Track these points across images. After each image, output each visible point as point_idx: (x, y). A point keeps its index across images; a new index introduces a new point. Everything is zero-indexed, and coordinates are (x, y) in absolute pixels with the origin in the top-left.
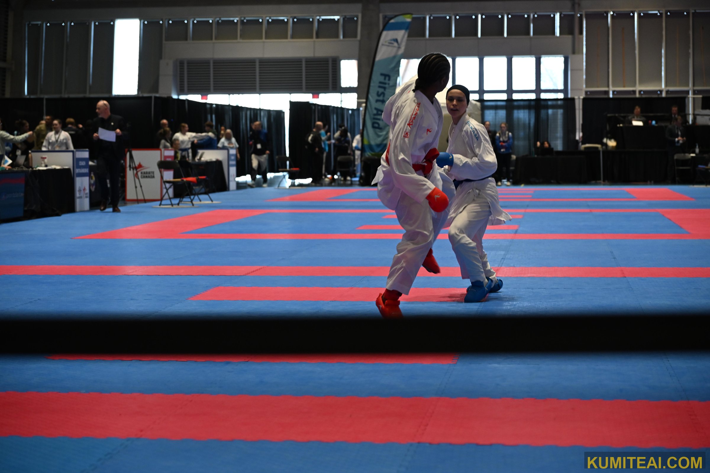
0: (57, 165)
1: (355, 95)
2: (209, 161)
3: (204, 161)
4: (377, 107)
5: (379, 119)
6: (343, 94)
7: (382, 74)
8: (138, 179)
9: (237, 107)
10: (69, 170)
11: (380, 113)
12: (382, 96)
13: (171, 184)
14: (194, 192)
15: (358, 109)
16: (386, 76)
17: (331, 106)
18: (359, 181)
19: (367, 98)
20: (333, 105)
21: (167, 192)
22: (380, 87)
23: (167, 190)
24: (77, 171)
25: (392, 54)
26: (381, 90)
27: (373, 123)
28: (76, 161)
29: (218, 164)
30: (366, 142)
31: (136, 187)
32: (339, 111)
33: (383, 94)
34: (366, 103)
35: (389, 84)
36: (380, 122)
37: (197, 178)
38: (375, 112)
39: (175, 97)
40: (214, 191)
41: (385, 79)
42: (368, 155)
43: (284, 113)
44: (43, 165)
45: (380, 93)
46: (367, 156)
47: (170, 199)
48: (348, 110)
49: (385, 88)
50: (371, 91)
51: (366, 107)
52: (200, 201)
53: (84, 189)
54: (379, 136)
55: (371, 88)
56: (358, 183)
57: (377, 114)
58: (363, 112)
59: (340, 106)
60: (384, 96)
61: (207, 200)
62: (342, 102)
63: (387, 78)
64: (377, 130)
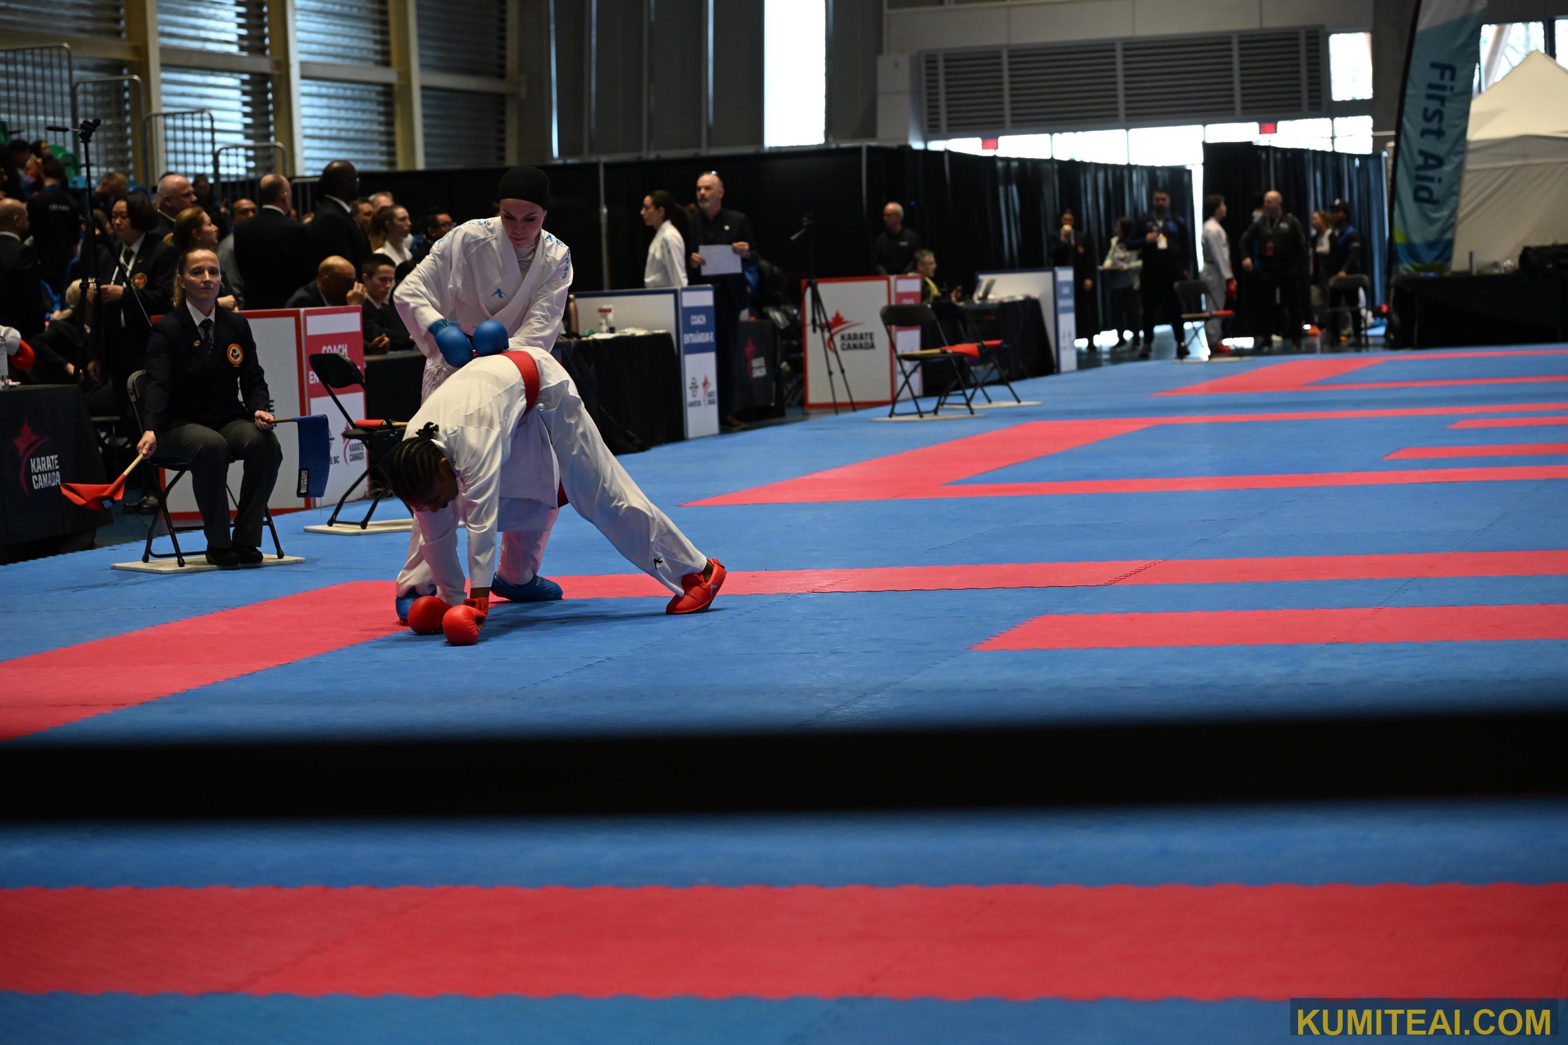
0: (637, 327)
1: (1366, 122)
2: (1006, 300)
3: (996, 302)
4: (1426, 149)
5: (1431, 179)
6: (1337, 120)
8: (836, 352)
9: (1072, 163)
10: (666, 336)
11: (1431, 162)
12: (1437, 119)
13: (917, 363)
14: (972, 380)
15: (1376, 156)
17: (1307, 151)
18: (1386, 336)
19: (1399, 127)
20: (1311, 148)
21: (907, 382)
22: (1430, 97)
23: (907, 378)
24: (688, 339)
25: (1459, 13)
26: (1433, 105)
27: (1416, 190)
28: (683, 315)
29: (1031, 306)
30: (1399, 239)
31: (830, 373)
32: (1328, 161)
33: (1439, 113)
34: (1397, 139)
36: (1434, 186)
37: (980, 344)
38: (1420, 160)
39: (917, 145)
40: (1021, 376)
42: (1407, 270)
43: (1190, 172)
44: (605, 328)
45: (1430, 113)
46: (1404, 273)
47: (915, 398)
48: (1352, 157)
49: (1442, 100)
50: (1408, 108)
51: (1397, 149)
52: (990, 401)
53: (705, 384)
54: (1432, 222)
55: (1408, 100)
56: (1382, 341)
57: (1426, 166)
58: (1390, 162)
59: (1329, 149)
60: (1441, 120)
61: (1005, 398)
62: (1336, 140)
64: (1428, 206)
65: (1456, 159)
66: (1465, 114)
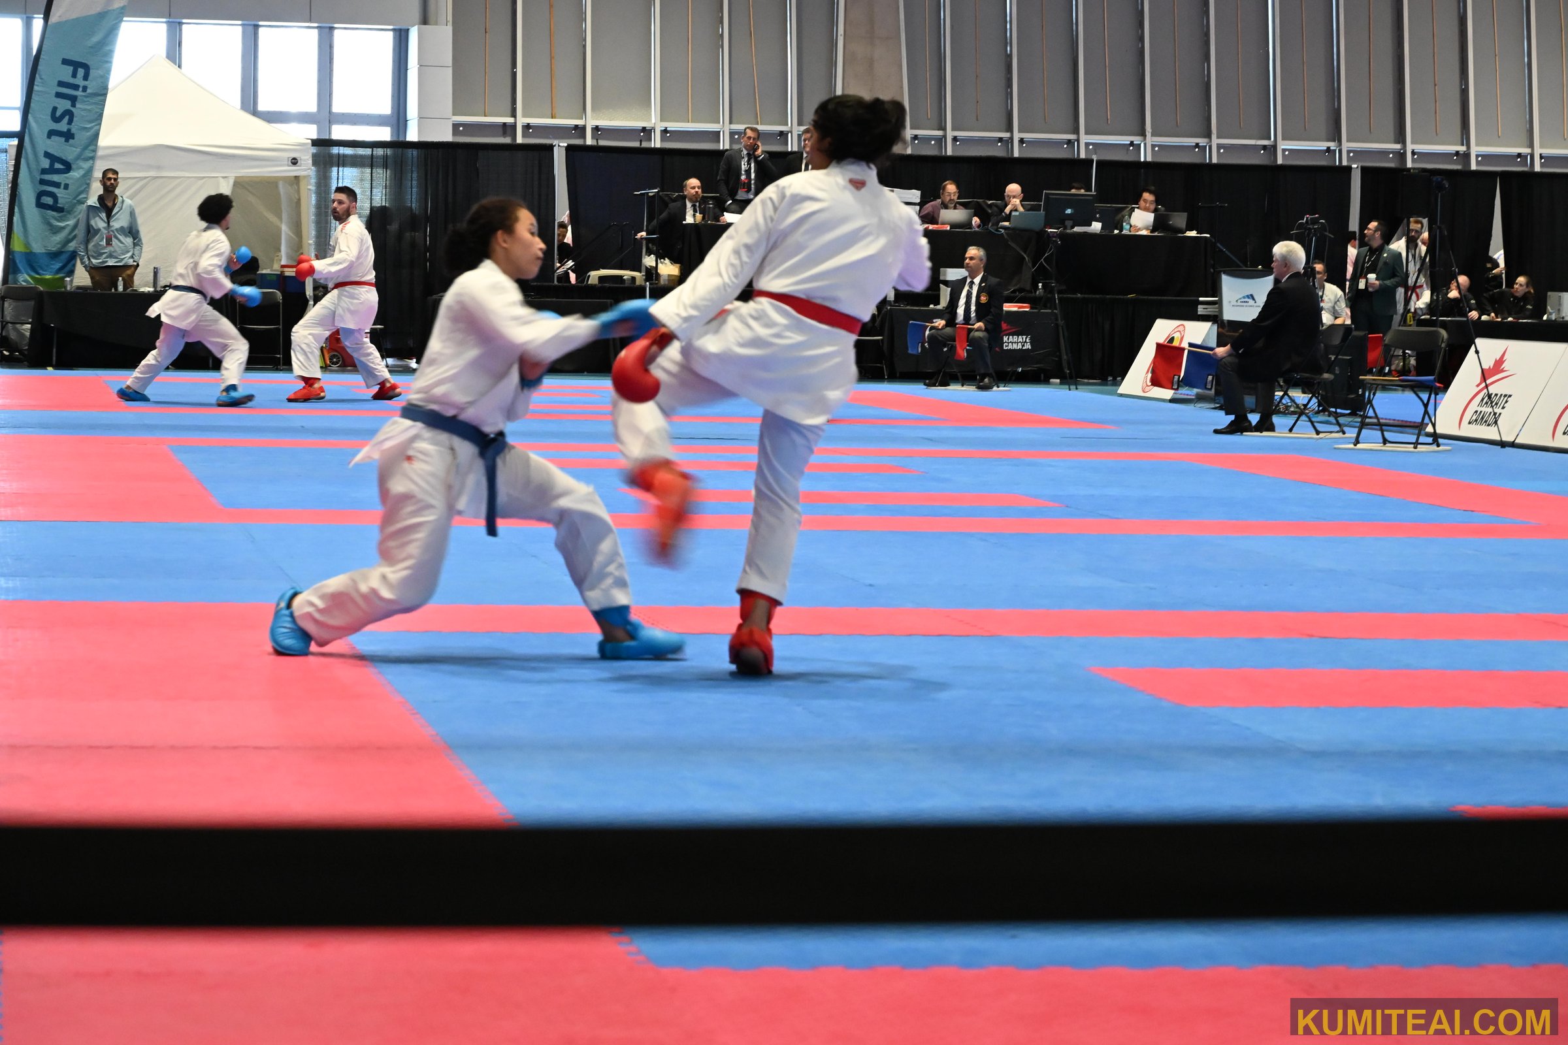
4: (52, 151)
5: (57, 185)
7: (66, 62)
11: (58, 166)
12: (66, 119)
16: (75, 65)
22: (59, 96)
25: (94, 10)
26: (63, 105)
27: (39, 195)
30: (18, 247)
33: (69, 114)
35: (85, 88)
36: (60, 193)
38: (45, 163)
41: (74, 74)
42: (25, 281)
45: (59, 113)
49: (73, 100)
54: (55, 230)
57: (52, 170)
60: (70, 122)
63: (81, 72)
64: (51, 213)
65: (83, 166)
66: (99, 118)
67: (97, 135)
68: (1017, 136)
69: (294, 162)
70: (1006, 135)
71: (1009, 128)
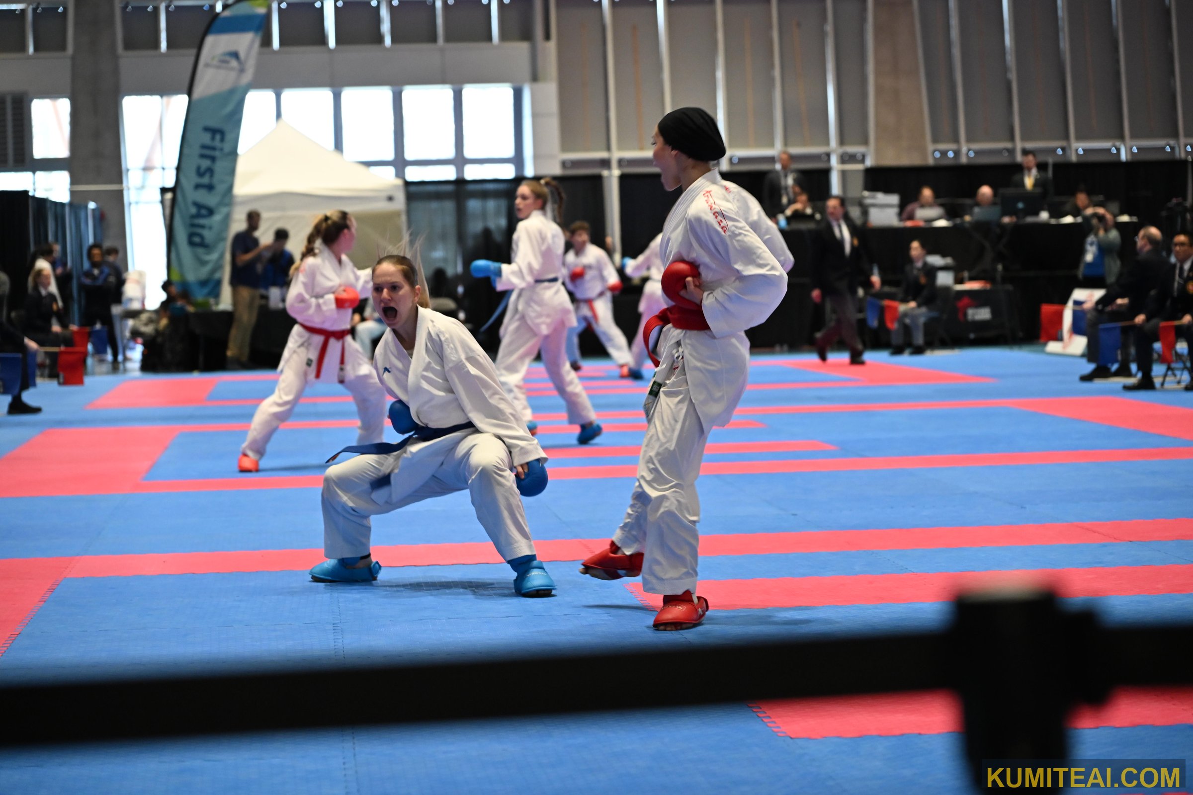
5: (203, 227)
7: (206, 129)
11: (204, 212)
12: (208, 175)
16: (214, 132)
22: (203, 156)
25: (227, 86)
26: (206, 163)
27: (191, 236)
33: (210, 171)
34: (175, 191)
35: (222, 149)
36: (206, 233)
38: (193, 210)
41: (213, 138)
45: (202, 170)
49: (213, 159)
50: (184, 165)
51: (175, 200)
54: (203, 263)
57: (198, 216)
60: (212, 175)
63: (218, 137)
64: (200, 251)
65: (224, 210)
66: (232, 172)
67: (231, 187)
68: (1019, 145)
69: (390, 198)
70: (1009, 145)
71: (1012, 138)
